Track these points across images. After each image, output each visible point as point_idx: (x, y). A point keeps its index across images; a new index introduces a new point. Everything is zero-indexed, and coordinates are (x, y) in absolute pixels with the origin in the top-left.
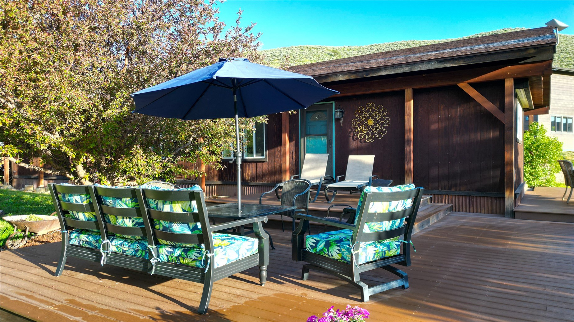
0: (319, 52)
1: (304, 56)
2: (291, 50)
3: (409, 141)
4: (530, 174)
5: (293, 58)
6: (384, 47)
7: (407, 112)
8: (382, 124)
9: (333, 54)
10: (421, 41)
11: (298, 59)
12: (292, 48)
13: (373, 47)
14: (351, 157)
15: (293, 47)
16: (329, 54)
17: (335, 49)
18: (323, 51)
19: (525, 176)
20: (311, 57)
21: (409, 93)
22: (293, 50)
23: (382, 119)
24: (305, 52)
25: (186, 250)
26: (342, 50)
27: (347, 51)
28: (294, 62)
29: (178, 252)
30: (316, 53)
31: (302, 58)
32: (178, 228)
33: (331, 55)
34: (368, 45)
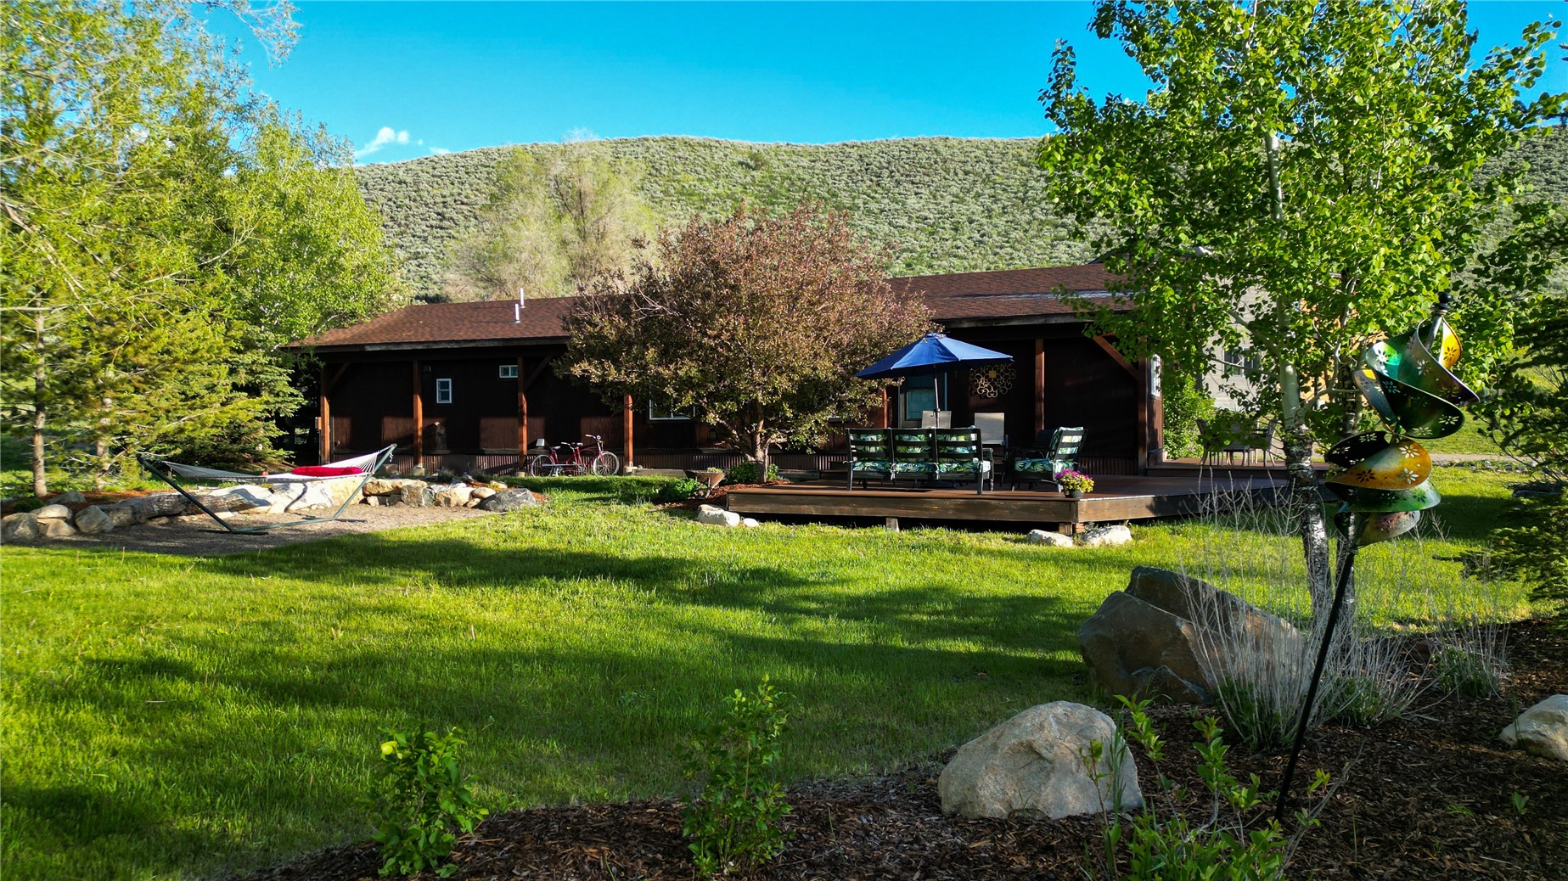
0: (716, 156)
1: (679, 168)
2: (644, 149)
3: (1040, 399)
4: (1175, 441)
5: (654, 172)
6: (876, 151)
7: (1037, 365)
8: (1006, 377)
9: (752, 163)
10: (964, 140)
11: (665, 173)
12: (647, 143)
13: (848, 150)
14: (977, 415)
15: (647, 140)
16: (741, 163)
17: (755, 151)
18: (726, 156)
19: (1166, 443)
20: (699, 169)
21: (1039, 344)
22: (648, 148)
23: (1006, 371)
24: (681, 154)
25: (962, 463)
26: (773, 154)
27: (786, 157)
28: (656, 182)
29: (955, 465)
30: (709, 159)
31: (675, 173)
32: (960, 450)
33: (748, 166)
34: (837, 144)
